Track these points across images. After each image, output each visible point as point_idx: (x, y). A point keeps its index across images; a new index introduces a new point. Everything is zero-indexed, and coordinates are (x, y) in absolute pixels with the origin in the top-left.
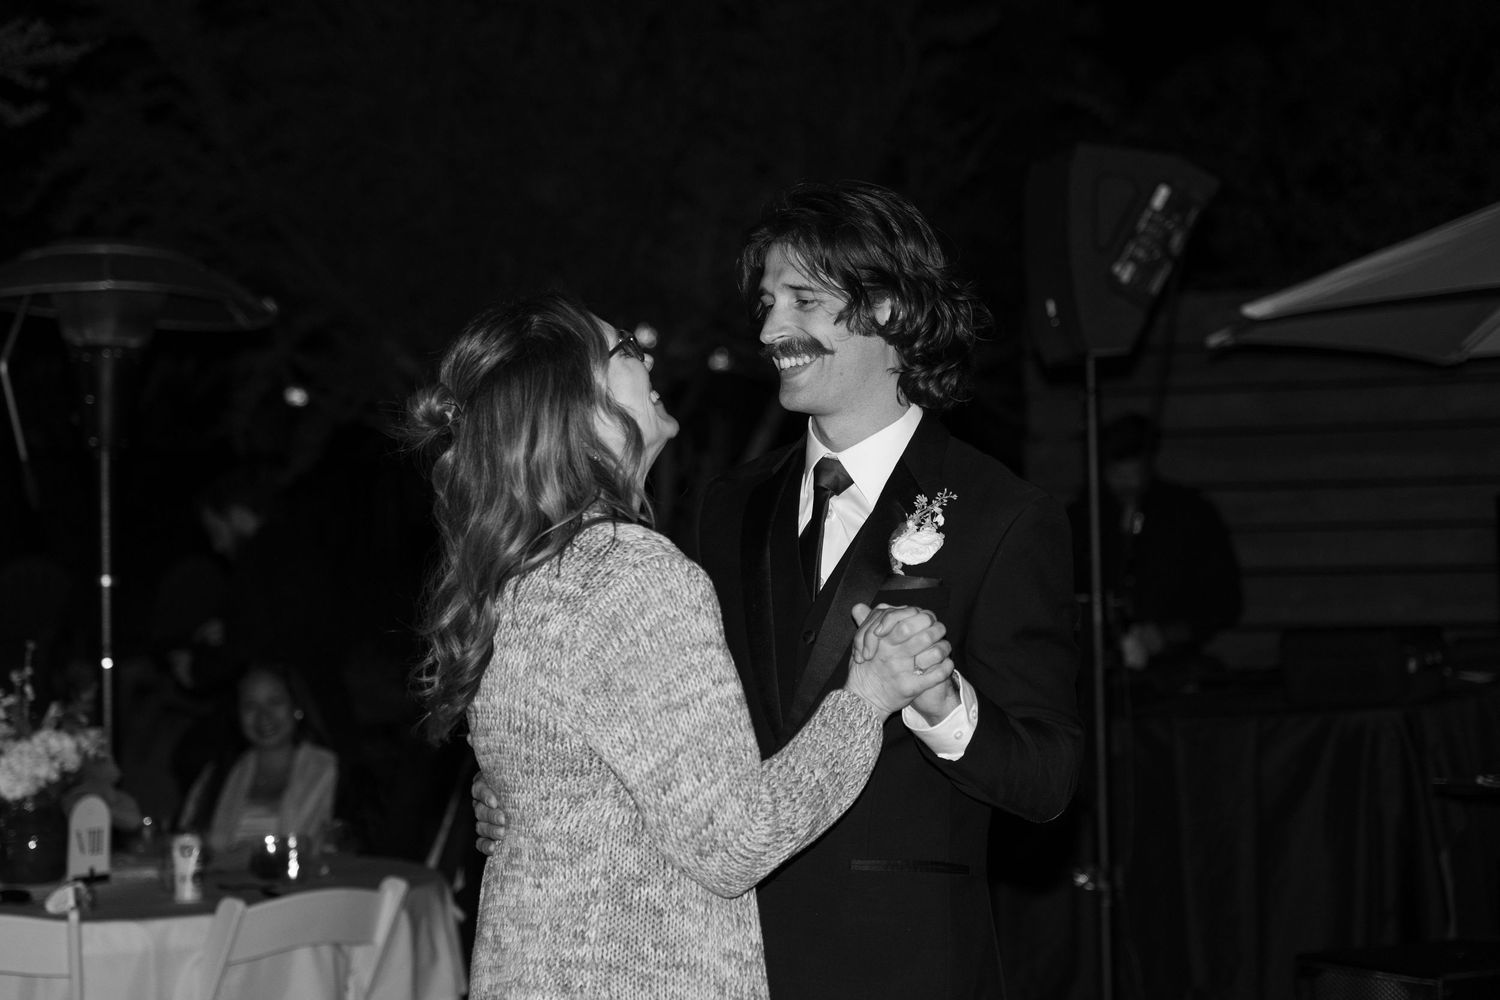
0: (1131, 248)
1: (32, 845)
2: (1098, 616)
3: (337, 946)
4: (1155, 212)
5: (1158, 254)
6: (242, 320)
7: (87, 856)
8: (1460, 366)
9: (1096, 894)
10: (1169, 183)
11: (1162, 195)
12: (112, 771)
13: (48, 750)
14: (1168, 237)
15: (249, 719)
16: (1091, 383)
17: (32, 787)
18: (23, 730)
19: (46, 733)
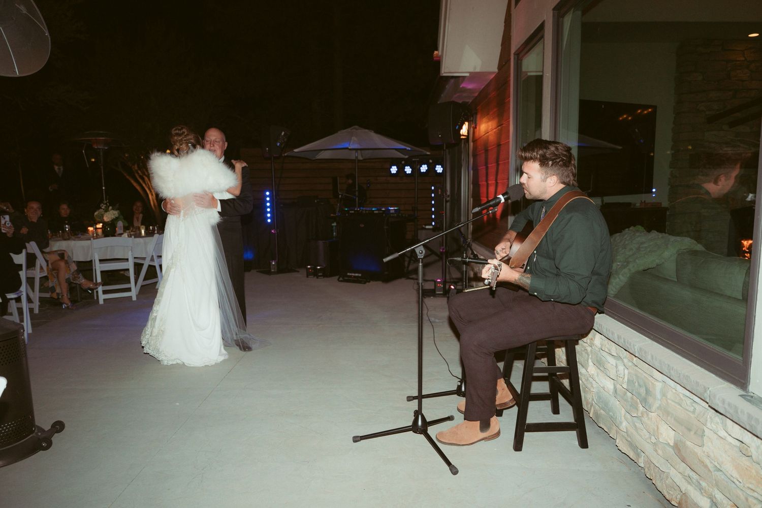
0: (279, 141)
1: (109, 229)
4: (282, 136)
5: (283, 142)
7: (119, 230)
8: (314, 160)
9: (275, 233)
10: (284, 131)
11: (283, 133)
12: (122, 217)
13: (113, 213)
14: (284, 139)
17: (111, 220)
18: (106, 210)
19: (112, 211)
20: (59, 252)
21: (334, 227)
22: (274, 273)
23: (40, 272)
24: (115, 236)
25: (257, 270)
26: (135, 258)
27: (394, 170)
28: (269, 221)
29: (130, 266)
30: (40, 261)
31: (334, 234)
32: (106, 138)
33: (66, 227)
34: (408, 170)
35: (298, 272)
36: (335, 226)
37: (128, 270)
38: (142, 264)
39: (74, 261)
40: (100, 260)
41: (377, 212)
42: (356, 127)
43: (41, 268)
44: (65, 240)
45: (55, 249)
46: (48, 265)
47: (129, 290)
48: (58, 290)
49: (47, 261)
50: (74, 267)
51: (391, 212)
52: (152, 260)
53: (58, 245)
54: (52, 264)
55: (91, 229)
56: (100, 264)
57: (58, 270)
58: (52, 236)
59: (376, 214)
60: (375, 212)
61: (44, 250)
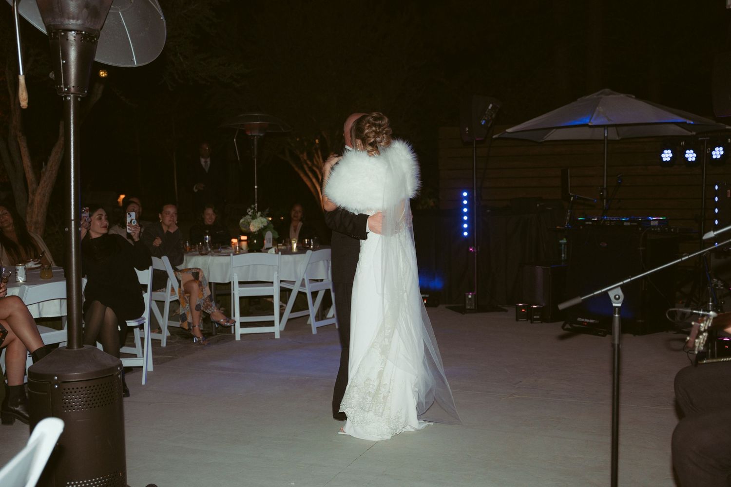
0: (484, 117)
1: (255, 242)
2: (475, 195)
4: (489, 110)
5: (490, 119)
7: (267, 244)
8: (542, 142)
9: (474, 252)
10: (492, 103)
11: (490, 106)
12: (271, 226)
13: (261, 221)
14: (492, 115)
16: (474, 146)
17: (258, 229)
18: (254, 217)
19: (260, 218)
20: (193, 271)
21: (563, 245)
22: (471, 311)
23: (171, 295)
24: (260, 251)
25: (447, 305)
26: (281, 281)
27: (667, 155)
28: (466, 234)
29: (274, 292)
30: (172, 281)
31: (563, 255)
32: (261, 122)
33: (206, 238)
34: (691, 156)
35: (506, 311)
36: (565, 244)
37: (272, 297)
38: (290, 291)
39: (210, 283)
40: (240, 283)
41: (629, 224)
42: (607, 90)
43: (173, 290)
44: (202, 255)
45: (190, 266)
46: (180, 287)
47: (271, 324)
48: (189, 319)
49: (179, 281)
50: (207, 292)
51: (652, 223)
52: (303, 285)
53: (194, 261)
54: (184, 285)
55: (235, 241)
56: (239, 287)
57: (190, 293)
58: (190, 249)
59: (627, 226)
60: (625, 224)
61: (179, 267)
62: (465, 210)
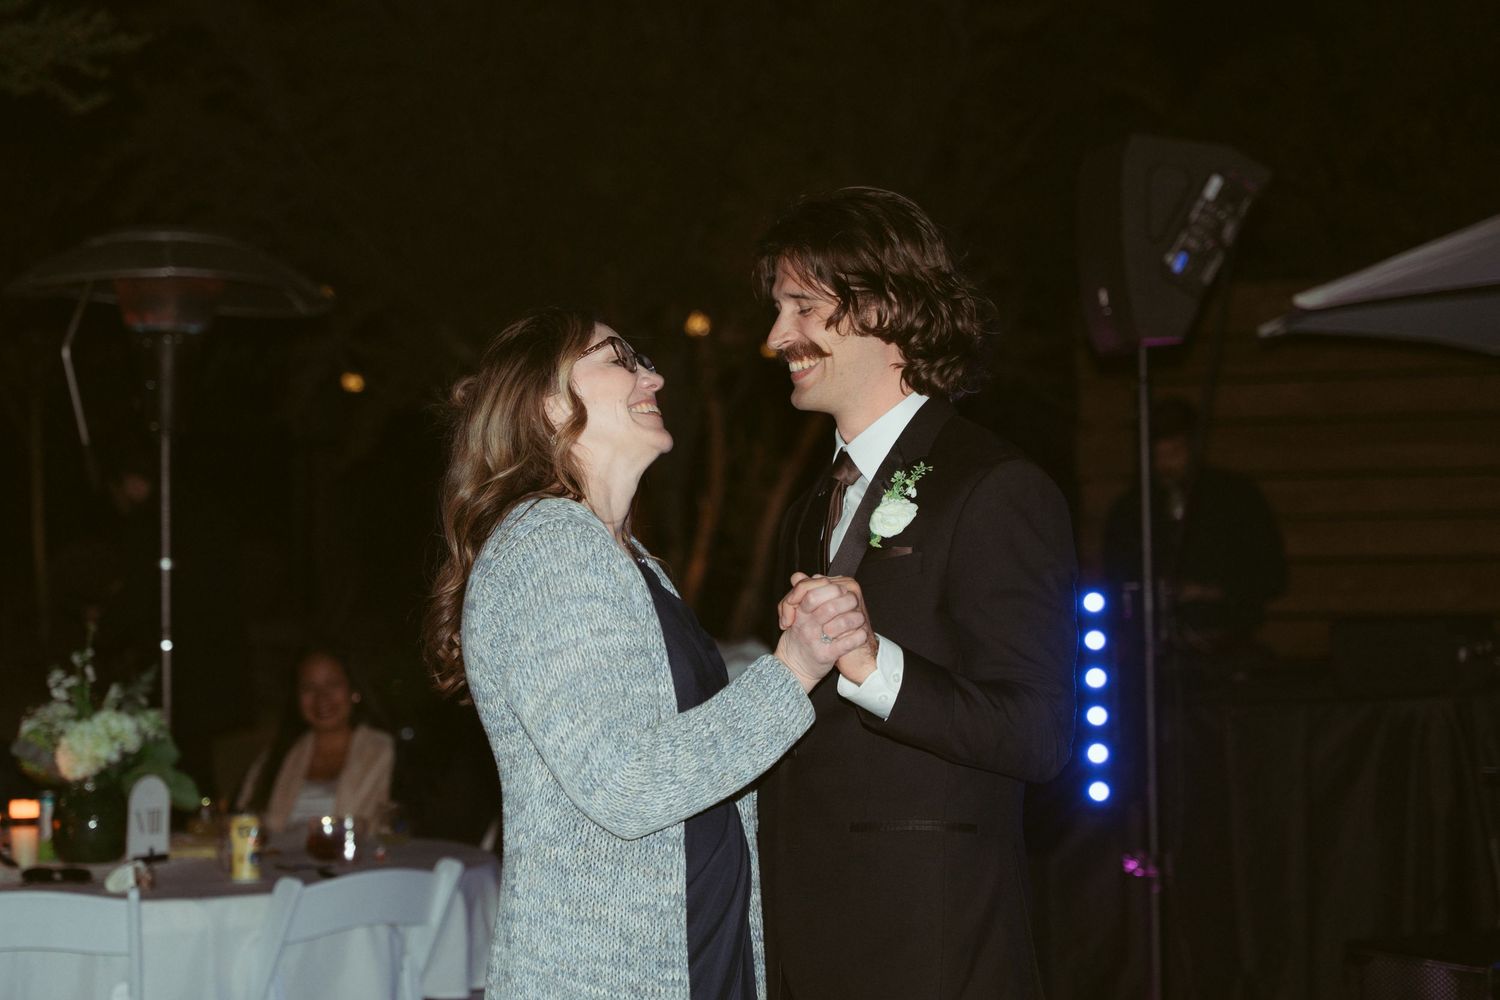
0: (1183, 238)
2: (1148, 604)
3: (393, 926)
4: (1207, 202)
5: (1210, 244)
6: (301, 308)
7: (147, 835)
9: (1146, 880)
10: (1221, 173)
11: (1214, 185)
13: (108, 729)
14: (1220, 226)
15: (307, 700)
16: (1143, 372)
17: (92, 769)
18: (81, 711)
19: (114, 713)
28: (1099, 791)
62: (1096, 678)
